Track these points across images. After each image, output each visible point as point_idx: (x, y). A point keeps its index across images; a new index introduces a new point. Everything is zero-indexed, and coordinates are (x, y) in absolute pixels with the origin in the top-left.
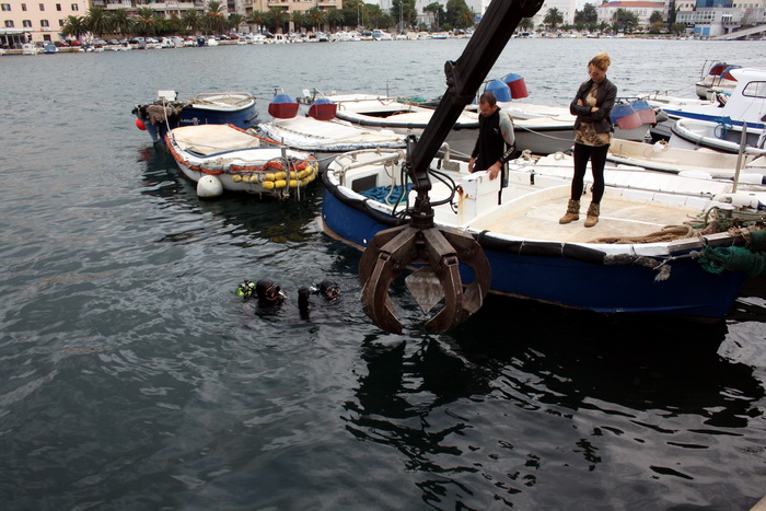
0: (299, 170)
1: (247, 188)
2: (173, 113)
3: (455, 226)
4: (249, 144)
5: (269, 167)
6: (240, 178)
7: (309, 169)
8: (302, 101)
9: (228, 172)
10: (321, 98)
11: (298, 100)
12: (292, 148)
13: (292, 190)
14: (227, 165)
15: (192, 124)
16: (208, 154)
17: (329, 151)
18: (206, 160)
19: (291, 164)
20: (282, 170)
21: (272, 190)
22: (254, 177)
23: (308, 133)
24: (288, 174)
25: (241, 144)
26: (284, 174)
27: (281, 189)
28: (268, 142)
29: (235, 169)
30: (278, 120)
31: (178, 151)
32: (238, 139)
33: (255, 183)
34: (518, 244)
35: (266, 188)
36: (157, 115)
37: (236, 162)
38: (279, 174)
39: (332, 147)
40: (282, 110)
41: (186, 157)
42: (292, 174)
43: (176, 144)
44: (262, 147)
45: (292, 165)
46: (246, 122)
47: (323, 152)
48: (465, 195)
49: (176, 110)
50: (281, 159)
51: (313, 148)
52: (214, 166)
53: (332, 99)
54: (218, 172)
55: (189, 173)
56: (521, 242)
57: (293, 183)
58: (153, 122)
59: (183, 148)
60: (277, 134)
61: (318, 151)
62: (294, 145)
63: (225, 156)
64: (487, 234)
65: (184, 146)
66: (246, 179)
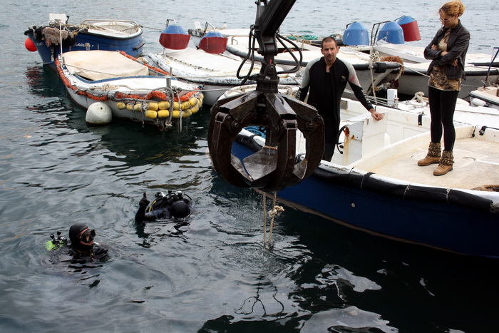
0: (183, 101)
1: (131, 116)
2: (69, 37)
3: (340, 167)
4: (138, 72)
5: (154, 97)
6: (124, 105)
7: (193, 100)
8: (194, 33)
9: (112, 99)
10: (212, 31)
11: (190, 32)
12: (180, 79)
13: (175, 120)
14: (112, 92)
15: (84, 49)
16: (97, 80)
17: (218, 84)
18: (92, 85)
19: (174, 94)
20: (166, 101)
21: (155, 119)
22: (138, 106)
23: (198, 65)
24: (172, 104)
25: (130, 72)
26: (168, 104)
27: (164, 119)
28: (156, 71)
29: (119, 97)
30: (168, 51)
31: (66, 74)
32: (128, 66)
33: (138, 111)
34: (402, 187)
35: (149, 117)
36: (53, 38)
37: (121, 90)
38: (162, 104)
39: (221, 80)
40: (172, 40)
41: (73, 81)
42: (176, 104)
43: (65, 68)
44: (150, 76)
45: (175, 96)
46: (135, 49)
47: (212, 84)
48: (351, 136)
49: (73, 34)
50: (165, 89)
51: (203, 80)
52: (100, 91)
53: (223, 33)
54: (105, 99)
55: (77, 98)
56: (405, 186)
57: (176, 113)
58: (48, 44)
59: (72, 73)
60: (166, 64)
61: (206, 83)
62: (183, 75)
63: (111, 83)
64: (372, 176)
65: (73, 71)
66: (130, 107)
